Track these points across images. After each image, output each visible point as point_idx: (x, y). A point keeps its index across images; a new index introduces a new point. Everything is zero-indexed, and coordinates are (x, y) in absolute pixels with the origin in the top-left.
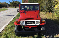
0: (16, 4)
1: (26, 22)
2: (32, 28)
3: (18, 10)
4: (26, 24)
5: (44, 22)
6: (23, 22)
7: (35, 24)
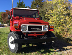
7: (41, 30)
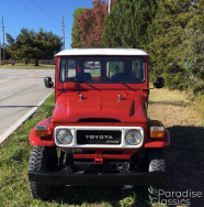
0: (39, 45)
1: (79, 133)
2: (106, 161)
3: (50, 79)
4: (79, 142)
5: (160, 135)
6: (68, 131)
7: (120, 143)
